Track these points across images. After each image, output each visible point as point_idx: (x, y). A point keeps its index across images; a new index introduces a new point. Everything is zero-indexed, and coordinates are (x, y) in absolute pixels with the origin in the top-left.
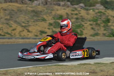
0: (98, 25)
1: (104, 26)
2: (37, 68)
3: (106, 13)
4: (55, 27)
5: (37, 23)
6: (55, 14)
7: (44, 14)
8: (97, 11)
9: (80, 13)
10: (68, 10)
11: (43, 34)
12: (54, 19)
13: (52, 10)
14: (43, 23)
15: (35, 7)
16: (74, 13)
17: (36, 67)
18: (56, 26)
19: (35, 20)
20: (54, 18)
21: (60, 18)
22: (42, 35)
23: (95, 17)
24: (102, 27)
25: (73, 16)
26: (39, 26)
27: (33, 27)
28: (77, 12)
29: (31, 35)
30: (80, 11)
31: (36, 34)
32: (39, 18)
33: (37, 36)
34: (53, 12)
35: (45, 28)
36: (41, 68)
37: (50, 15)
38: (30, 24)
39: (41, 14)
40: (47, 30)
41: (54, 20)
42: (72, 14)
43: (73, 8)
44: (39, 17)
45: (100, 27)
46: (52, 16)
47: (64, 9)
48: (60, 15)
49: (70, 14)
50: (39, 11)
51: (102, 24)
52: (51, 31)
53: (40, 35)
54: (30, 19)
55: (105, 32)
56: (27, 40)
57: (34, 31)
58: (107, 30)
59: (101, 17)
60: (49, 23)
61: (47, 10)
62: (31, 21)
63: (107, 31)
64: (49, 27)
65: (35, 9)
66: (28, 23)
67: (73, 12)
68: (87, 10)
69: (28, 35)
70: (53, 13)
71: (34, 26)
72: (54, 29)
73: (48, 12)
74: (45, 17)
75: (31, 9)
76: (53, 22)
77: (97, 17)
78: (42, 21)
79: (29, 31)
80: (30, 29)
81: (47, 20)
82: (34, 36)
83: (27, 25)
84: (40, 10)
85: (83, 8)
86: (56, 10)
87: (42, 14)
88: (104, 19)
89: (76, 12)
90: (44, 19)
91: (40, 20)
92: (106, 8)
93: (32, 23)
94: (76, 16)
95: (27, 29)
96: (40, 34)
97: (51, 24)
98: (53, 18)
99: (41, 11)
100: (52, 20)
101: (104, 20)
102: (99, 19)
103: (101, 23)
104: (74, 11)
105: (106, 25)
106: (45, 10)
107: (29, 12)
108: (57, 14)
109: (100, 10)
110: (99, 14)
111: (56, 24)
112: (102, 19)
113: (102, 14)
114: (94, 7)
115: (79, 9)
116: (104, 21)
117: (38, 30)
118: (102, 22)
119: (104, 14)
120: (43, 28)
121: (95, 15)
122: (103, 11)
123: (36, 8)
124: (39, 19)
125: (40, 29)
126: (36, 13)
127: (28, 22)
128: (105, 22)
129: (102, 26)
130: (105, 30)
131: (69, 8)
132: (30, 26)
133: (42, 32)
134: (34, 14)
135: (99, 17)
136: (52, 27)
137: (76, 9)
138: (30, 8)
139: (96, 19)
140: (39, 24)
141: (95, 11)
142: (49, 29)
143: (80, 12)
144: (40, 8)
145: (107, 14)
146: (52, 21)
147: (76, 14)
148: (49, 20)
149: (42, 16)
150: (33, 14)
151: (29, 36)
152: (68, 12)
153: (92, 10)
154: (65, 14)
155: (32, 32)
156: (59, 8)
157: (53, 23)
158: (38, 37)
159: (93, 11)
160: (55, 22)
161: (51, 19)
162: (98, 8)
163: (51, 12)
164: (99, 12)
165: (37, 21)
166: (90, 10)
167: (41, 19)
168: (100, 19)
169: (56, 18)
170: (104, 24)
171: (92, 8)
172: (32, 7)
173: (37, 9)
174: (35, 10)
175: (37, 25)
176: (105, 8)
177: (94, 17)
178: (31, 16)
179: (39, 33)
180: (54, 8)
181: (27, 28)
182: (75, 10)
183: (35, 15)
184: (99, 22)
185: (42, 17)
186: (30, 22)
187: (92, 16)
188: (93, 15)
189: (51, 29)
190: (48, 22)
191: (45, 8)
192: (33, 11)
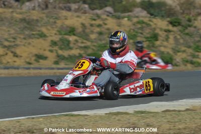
1: (148, 47)
2: (34, 120)
3: (151, 23)
4: (61, 49)
5: (30, 41)
6: (62, 26)
7: (42, 26)
8: (135, 20)
9: (106, 24)
10: (85, 19)
11: (41, 61)
12: (61, 34)
13: (56, 18)
14: (41, 40)
15: (26, 13)
16: (95, 24)
17: (33, 118)
18: (63, 47)
19: (27, 35)
20: (60, 32)
21: (70, 32)
22: (39, 62)
23: (132, 31)
25: (93, 28)
26: (34, 46)
27: (23, 47)
28: (101, 23)
29: (19, 62)
30: (106, 19)
31: (28, 60)
32: (34, 33)
33: (30, 63)
34: (58, 21)
35: (45, 50)
36: (41, 119)
37: (53, 28)
38: (18, 42)
39: (37, 26)
40: (47, 53)
41: (60, 36)
42: (92, 25)
43: (93, 14)
44: (34, 31)
46: (56, 29)
47: (78, 16)
48: (70, 28)
49: (87, 25)
50: (33, 20)
52: (54, 54)
53: (35, 62)
54: (18, 34)
56: (15, 72)
57: (24, 55)
59: (142, 30)
60: (52, 41)
61: (48, 19)
62: (20, 38)
64: (51, 48)
65: (27, 16)
66: (14, 42)
67: (94, 22)
68: (118, 18)
69: (15, 62)
70: (59, 23)
71: (24, 45)
72: (60, 52)
73: (49, 21)
74: (44, 30)
75: (20, 16)
76: (58, 39)
77: (136, 30)
78: (38, 38)
79: (15, 55)
80: (18, 51)
81: (48, 35)
82: (25, 63)
83: (13, 44)
84: (35, 18)
85: (111, 15)
86: (64, 18)
87: (39, 24)
88: (148, 34)
89: (98, 22)
90: (42, 33)
91: (36, 36)
92: (152, 15)
93: (21, 42)
94: (98, 30)
95: (12, 52)
96: (36, 60)
97: (54, 43)
98: (58, 33)
99: (37, 20)
100: (56, 36)
101: (148, 36)
102: (139, 35)
104: (95, 20)
105: (151, 45)
106: (45, 18)
107: (16, 21)
108: (65, 26)
109: (141, 19)
110: (139, 26)
111: (63, 42)
112: (144, 34)
113: (144, 25)
114: (130, 13)
115: (104, 17)
116: (147, 38)
117: (31, 53)
118: (144, 40)
119: (148, 25)
120: (40, 49)
121: (133, 27)
122: (146, 20)
123: (28, 14)
124: (33, 34)
125: (35, 51)
126: (28, 24)
127: (14, 38)
128: (150, 39)
131: (87, 15)
132: (17, 45)
133: (39, 57)
134: (25, 24)
135: (140, 31)
136: (56, 48)
137: (98, 16)
138: (17, 14)
139: (135, 35)
140: (33, 42)
141: (131, 21)
142: (51, 51)
143: (106, 22)
144: (35, 15)
145: (154, 26)
146: (56, 38)
147: (99, 26)
148: (51, 36)
149: (38, 29)
150: (22, 25)
151: (16, 64)
152: (84, 22)
153: (126, 19)
154: (80, 25)
155: (21, 56)
156: (69, 14)
157: (58, 41)
158: (32, 66)
159: (128, 20)
160: (61, 40)
161: (56, 34)
162: (137, 15)
163: (55, 22)
164: (138, 22)
165: (30, 37)
166: (123, 18)
167: (38, 34)
168: (142, 33)
169: (63, 33)
170: (147, 42)
171: (127, 14)
172: (21, 13)
173: (30, 16)
174: (27, 18)
175: (29, 44)
176: (149, 15)
177: (130, 31)
178: (19, 28)
179: (34, 58)
180: (60, 15)
181: (13, 50)
182: (96, 18)
183: (26, 27)
184: (139, 39)
185: (39, 31)
186: (19, 40)
187: (127, 29)
188: (129, 26)
189: (55, 51)
190: (50, 39)
191: (44, 15)
192: (23, 20)
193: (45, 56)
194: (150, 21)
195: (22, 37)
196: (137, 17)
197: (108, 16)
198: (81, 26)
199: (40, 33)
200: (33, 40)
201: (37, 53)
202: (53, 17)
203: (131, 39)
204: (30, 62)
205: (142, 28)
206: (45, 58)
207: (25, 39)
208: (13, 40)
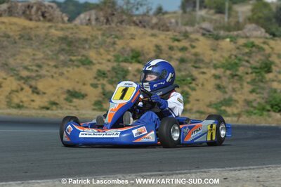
0: (236, 77)
1: (253, 82)
5: (64, 70)
6: (123, 48)
7: (90, 48)
8: (241, 41)
9: (194, 47)
10: (163, 39)
11: (75, 100)
12: (117, 61)
13: (117, 37)
14: (82, 69)
16: (177, 47)
18: (114, 79)
19: (62, 61)
20: (116, 58)
21: (132, 58)
22: (71, 101)
23: (233, 57)
24: (248, 83)
25: (173, 52)
26: (67, 78)
27: (50, 79)
28: (187, 45)
29: (40, 101)
30: (197, 40)
31: (53, 99)
32: (74, 58)
33: (55, 104)
34: (119, 42)
35: (84, 84)
37: (108, 51)
38: (43, 72)
39: (84, 48)
40: (88, 89)
41: (115, 64)
42: (171, 48)
44: (75, 56)
45: (241, 85)
46: (112, 54)
47: (153, 35)
49: (164, 47)
51: (247, 76)
52: (100, 90)
53: (65, 102)
55: (252, 97)
57: (50, 91)
58: (258, 91)
59: (249, 57)
60: (99, 71)
61: (105, 38)
62: (49, 65)
63: (257, 93)
64: (95, 81)
65: (72, 33)
66: (37, 71)
67: (176, 43)
68: (217, 38)
69: (33, 101)
70: (120, 44)
71: (52, 77)
72: (109, 88)
73: (105, 41)
74: (92, 54)
75: (60, 34)
76: (109, 69)
77: (240, 56)
78: (78, 66)
79: (35, 91)
80: (41, 85)
81: (94, 61)
82: (47, 104)
83: (34, 74)
84: (84, 36)
85: (208, 33)
86: (129, 37)
87: (87, 46)
88: (257, 62)
89: (184, 43)
90: (87, 58)
91: (76, 63)
93: (48, 71)
94: (179, 55)
95: (31, 87)
96: (66, 99)
97: (102, 74)
98: (113, 59)
99: (86, 40)
100: (109, 64)
101: (258, 65)
102: (244, 63)
103: (247, 73)
104: (178, 40)
105: (257, 79)
106: (100, 37)
107: (51, 40)
109: (252, 40)
110: (247, 50)
111: (116, 73)
112: (252, 62)
113: (254, 49)
116: (255, 68)
117: (62, 88)
118: (250, 71)
119: (260, 49)
120: (78, 82)
121: (234, 53)
122: (258, 42)
124: (71, 60)
125: (68, 85)
126: (69, 45)
127: (39, 66)
128: (257, 71)
129: (249, 80)
130: (252, 92)
132: (41, 77)
133: (73, 95)
134: (64, 46)
135: (246, 58)
136: (105, 81)
137: (186, 35)
138: (56, 30)
139: (236, 64)
140: (68, 71)
141: (235, 43)
142: (95, 86)
143: (194, 44)
144: (86, 32)
145: (268, 51)
146: (106, 67)
147: (183, 49)
148: (99, 63)
149: (84, 52)
150: (58, 46)
152: (160, 43)
153: (228, 40)
154: (152, 48)
155: (44, 93)
157: (109, 71)
159: (231, 41)
160: (114, 69)
161: (109, 61)
162: (248, 34)
163: (114, 43)
164: (245, 45)
165: (65, 64)
166: (224, 38)
167: (80, 61)
168: (247, 61)
169: (121, 59)
170: (254, 75)
172: (62, 29)
173: (76, 33)
174: (70, 36)
175: (62, 74)
177: (230, 57)
178: (52, 51)
179: (64, 96)
180: (125, 33)
181: (33, 83)
182: (181, 38)
183: (63, 50)
184: (241, 70)
185: (83, 56)
186: (46, 68)
187: (226, 55)
188: (230, 51)
189: (100, 86)
190: (98, 67)
191: (100, 32)
192: (64, 39)
193: (83, 92)
194: (264, 43)
195: (52, 63)
196: (247, 37)
197: (203, 35)
198: (155, 48)
199: (84, 58)
200: (69, 69)
201: (71, 89)
202: (112, 35)
203: (228, 69)
204: (57, 101)
205: (249, 54)
206: (84, 96)
207: (56, 67)
208: (35, 68)
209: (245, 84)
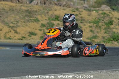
0: (98, 27)
1: (105, 29)
3: (110, 14)
6: (52, 15)
8: (100, 12)
9: (81, 14)
13: (49, 10)
14: (35, 23)
21: (56, 19)
22: (31, 36)
23: (97, 19)
24: (103, 29)
26: (29, 27)
27: (22, 27)
28: (78, 13)
29: (17, 36)
30: (82, 11)
31: (23, 36)
32: (31, 19)
34: (50, 12)
35: (36, 29)
38: (19, 24)
39: (36, 15)
40: (37, 32)
41: (48, 21)
45: (100, 30)
46: (47, 17)
47: (64, 9)
51: (103, 26)
52: (42, 32)
53: (28, 37)
55: (105, 35)
57: (22, 32)
58: (108, 32)
59: (104, 18)
60: (42, 24)
61: (44, 10)
62: (21, 21)
63: (107, 34)
64: (40, 28)
66: (16, 24)
67: (73, 13)
68: (90, 11)
69: (15, 36)
73: (44, 12)
74: (39, 17)
77: (100, 18)
78: (33, 22)
79: (16, 32)
80: (18, 30)
81: (40, 20)
84: (35, 10)
86: (54, 10)
87: (37, 14)
88: (107, 21)
90: (37, 19)
91: (32, 21)
93: (21, 24)
95: (14, 30)
96: (29, 36)
97: (43, 25)
98: (48, 19)
99: (36, 11)
102: (101, 21)
103: (103, 25)
104: (74, 11)
106: (42, 10)
107: (22, 11)
109: (104, 11)
110: (102, 16)
111: (49, 25)
112: (105, 21)
113: (105, 15)
116: (106, 23)
117: (27, 31)
118: (104, 24)
119: (108, 15)
120: (33, 29)
121: (97, 17)
122: (107, 12)
125: (29, 30)
126: (30, 13)
127: (17, 22)
129: (104, 28)
130: (105, 33)
131: (70, 8)
132: (18, 26)
133: (32, 34)
134: (27, 14)
135: (102, 19)
136: (44, 28)
137: (77, 9)
140: (29, 24)
141: (98, 13)
142: (40, 30)
145: (111, 16)
146: (45, 22)
147: (77, 15)
148: (42, 21)
150: (25, 14)
152: (67, 12)
153: (95, 11)
155: (20, 33)
157: (46, 24)
159: (96, 12)
160: (48, 23)
161: (46, 20)
163: (48, 13)
164: (102, 14)
165: (28, 21)
166: (93, 11)
167: (34, 20)
168: (103, 20)
169: (51, 19)
170: (106, 26)
173: (32, 8)
174: (30, 10)
175: (27, 25)
177: (96, 19)
178: (22, 16)
179: (28, 34)
180: (52, 8)
181: (15, 29)
184: (100, 24)
185: (35, 18)
186: (20, 23)
187: (94, 18)
189: (42, 30)
191: (42, 8)
192: (27, 11)
193: (36, 33)
194: (110, 13)
195: (23, 21)
196: (102, 10)
197: (84, 9)
200: (30, 23)
201: (30, 31)
202: (47, 9)
203: (95, 23)
204: (25, 37)
205: (104, 17)
208: (15, 23)
209: (102, 30)
